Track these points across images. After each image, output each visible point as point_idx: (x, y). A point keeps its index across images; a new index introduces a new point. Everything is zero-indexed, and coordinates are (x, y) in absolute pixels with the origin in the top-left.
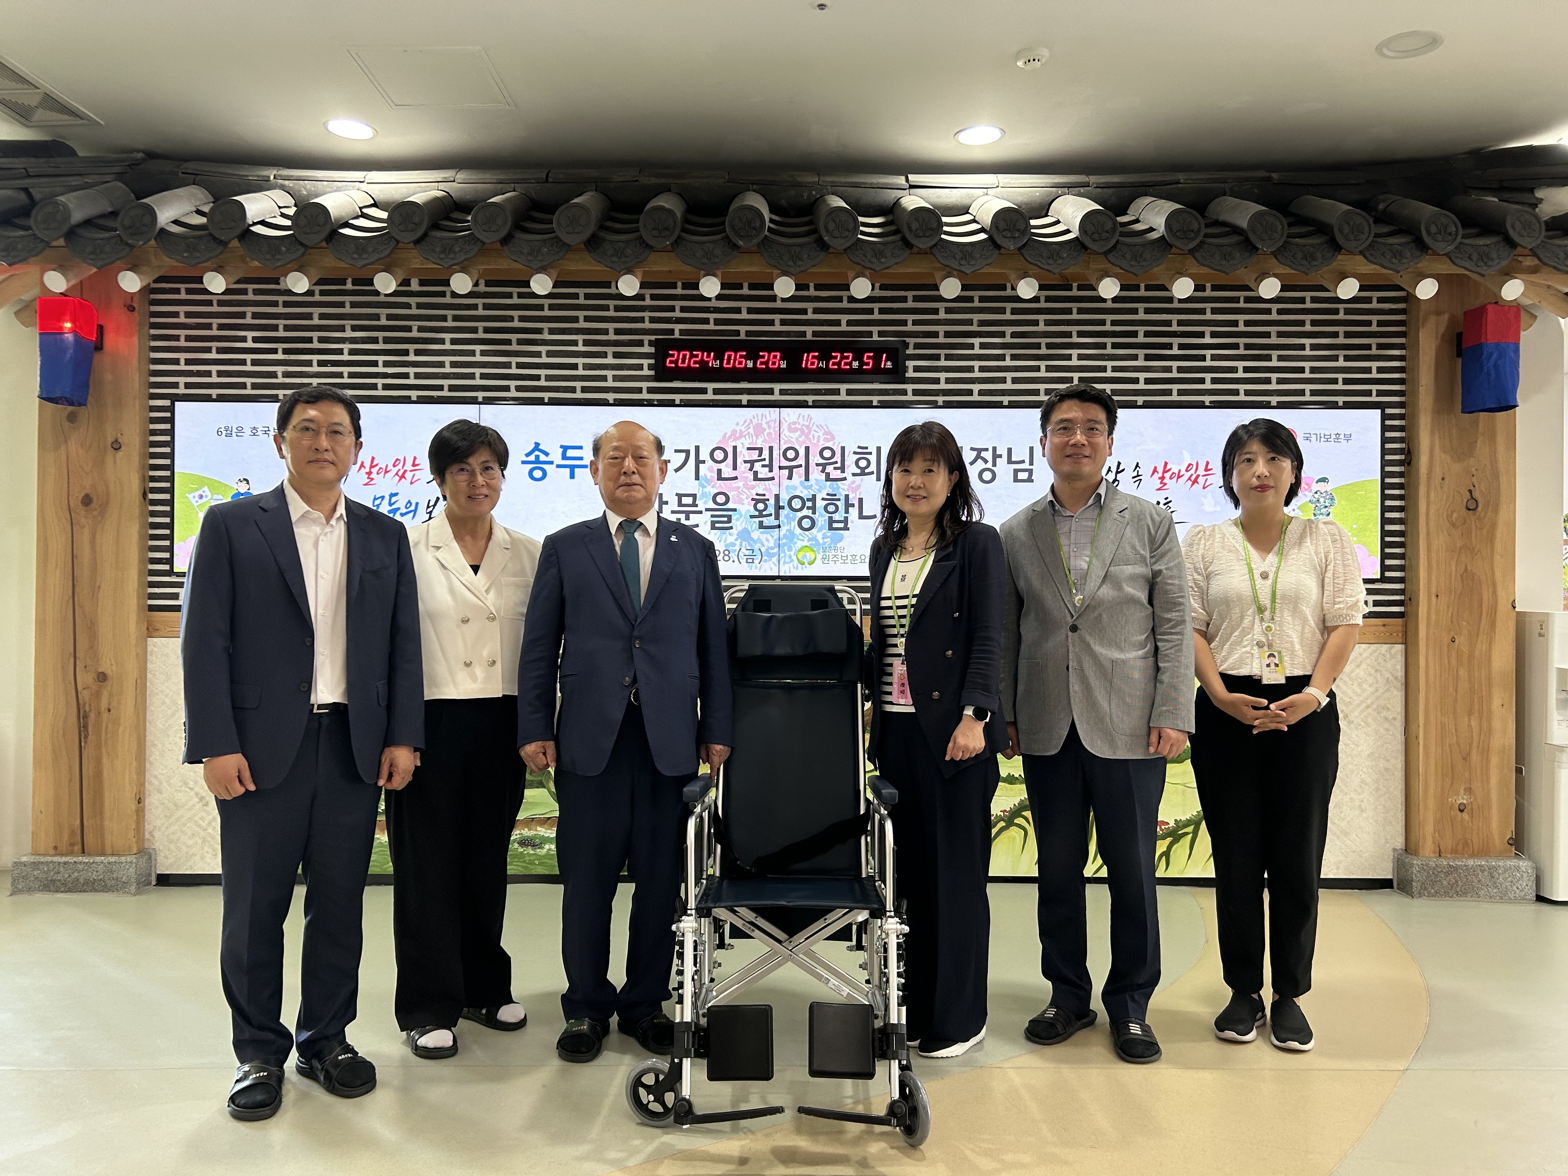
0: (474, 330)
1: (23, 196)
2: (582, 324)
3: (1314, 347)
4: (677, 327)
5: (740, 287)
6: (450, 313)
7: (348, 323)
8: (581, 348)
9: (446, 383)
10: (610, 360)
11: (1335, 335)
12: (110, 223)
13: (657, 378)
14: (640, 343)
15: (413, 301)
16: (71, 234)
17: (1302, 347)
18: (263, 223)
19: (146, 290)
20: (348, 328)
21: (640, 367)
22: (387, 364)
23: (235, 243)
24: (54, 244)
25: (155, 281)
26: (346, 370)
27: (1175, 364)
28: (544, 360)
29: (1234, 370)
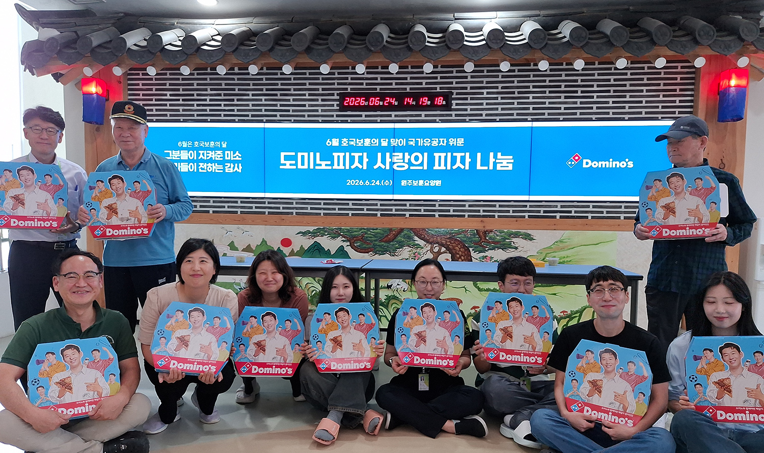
0: (262, 90)
1: (74, 34)
2: (308, 87)
3: (648, 91)
4: (349, 87)
5: (377, 68)
6: (251, 82)
7: (209, 88)
8: (307, 97)
9: (250, 113)
10: (320, 102)
11: (659, 85)
12: (109, 46)
13: (340, 110)
14: (333, 95)
15: (236, 77)
16: (93, 51)
17: (642, 91)
18: (170, 44)
19: (126, 74)
20: (209, 90)
21: (333, 105)
22: (225, 105)
23: (159, 54)
24: (86, 55)
25: (130, 70)
26: (208, 108)
27: (579, 100)
28: (292, 103)
29: (607, 102)
